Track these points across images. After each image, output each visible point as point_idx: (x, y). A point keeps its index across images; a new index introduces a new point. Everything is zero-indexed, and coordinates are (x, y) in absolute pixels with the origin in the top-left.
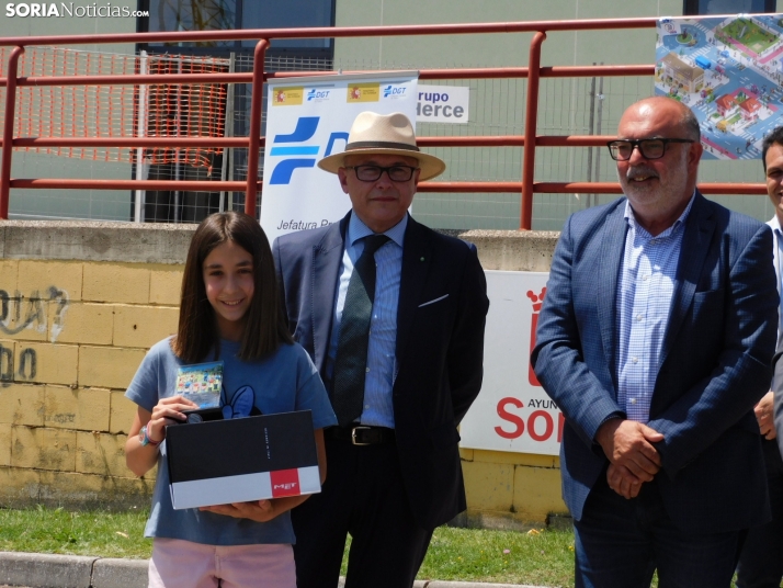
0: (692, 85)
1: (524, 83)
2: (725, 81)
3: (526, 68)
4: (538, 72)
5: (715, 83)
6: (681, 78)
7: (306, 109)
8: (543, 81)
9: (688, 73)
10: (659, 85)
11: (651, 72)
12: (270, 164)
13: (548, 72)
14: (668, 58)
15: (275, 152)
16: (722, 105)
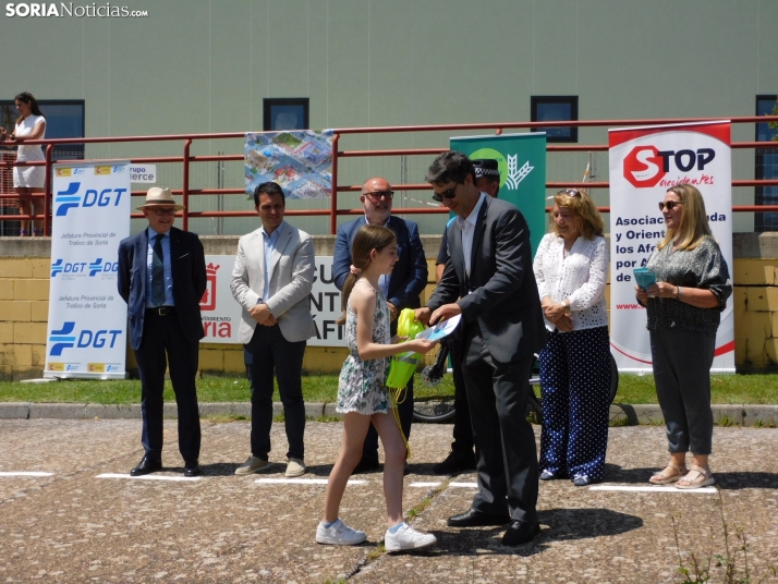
0: (262, 165)
1: (182, 164)
2: (278, 162)
3: (182, 157)
4: (188, 159)
5: (273, 163)
6: (257, 162)
7: (73, 178)
8: (191, 164)
9: (260, 159)
10: (247, 165)
11: (242, 159)
12: (55, 206)
13: (193, 159)
14: (251, 152)
15: (58, 200)
16: (277, 174)
